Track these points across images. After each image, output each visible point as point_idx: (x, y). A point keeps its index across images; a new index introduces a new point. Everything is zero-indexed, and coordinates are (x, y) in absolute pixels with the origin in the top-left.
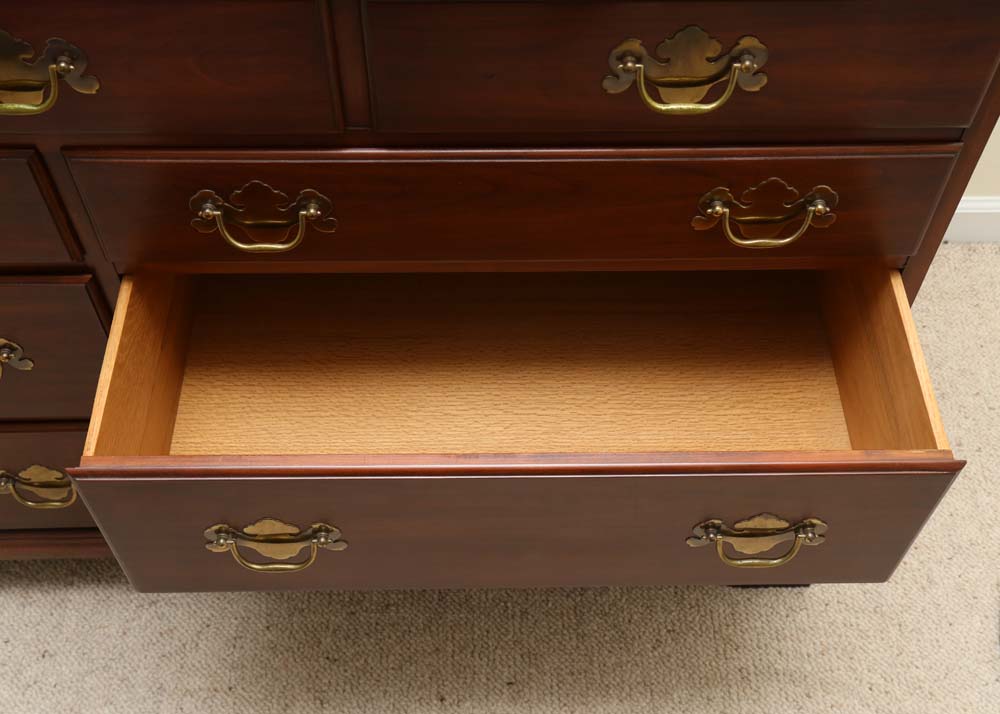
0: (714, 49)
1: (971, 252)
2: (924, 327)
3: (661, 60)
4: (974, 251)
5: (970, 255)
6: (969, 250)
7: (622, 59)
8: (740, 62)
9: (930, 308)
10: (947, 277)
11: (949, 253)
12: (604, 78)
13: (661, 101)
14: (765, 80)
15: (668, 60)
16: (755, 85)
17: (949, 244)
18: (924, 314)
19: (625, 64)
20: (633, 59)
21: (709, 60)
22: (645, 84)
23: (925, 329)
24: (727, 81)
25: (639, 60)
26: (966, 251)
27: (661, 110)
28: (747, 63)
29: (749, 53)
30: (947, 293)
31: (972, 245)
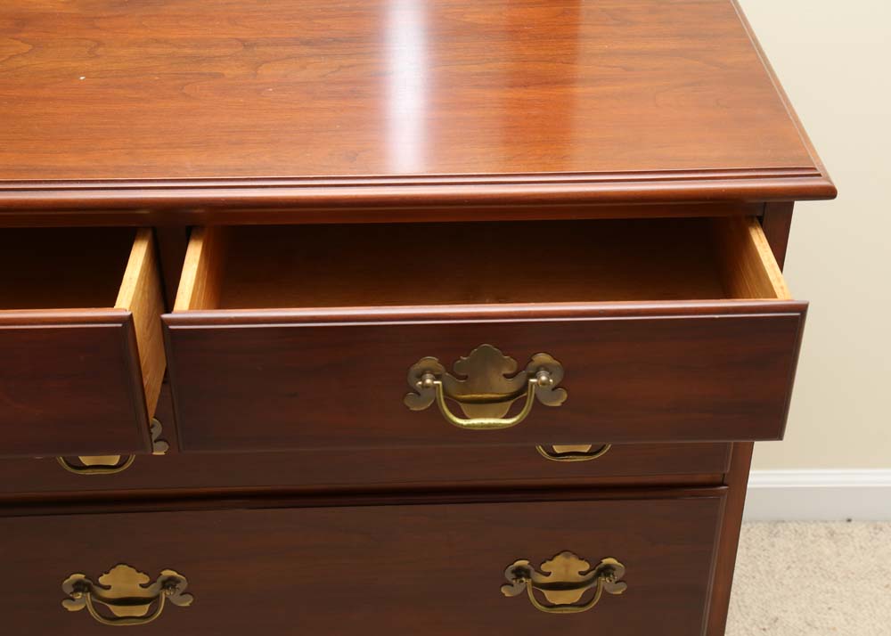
0: (510, 365)
1: (877, 531)
2: (830, 609)
3: (460, 378)
4: (881, 529)
5: (876, 534)
6: (875, 528)
7: (420, 376)
8: (536, 378)
9: (836, 588)
10: (853, 556)
11: (852, 532)
12: (405, 395)
13: (463, 417)
14: (565, 396)
15: (466, 378)
16: (555, 400)
17: (853, 522)
18: (830, 595)
19: (424, 381)
20: (432, 376)
21: (506, 376)
22: (445, 399)
23: (831, 611)
24: (526, 397)
25: (437, 378)
26: (871, 529)
27: (462, 425)
28: (543, 378)
29: (546, 369)
30: (853, 573)
31: (879, 523)
